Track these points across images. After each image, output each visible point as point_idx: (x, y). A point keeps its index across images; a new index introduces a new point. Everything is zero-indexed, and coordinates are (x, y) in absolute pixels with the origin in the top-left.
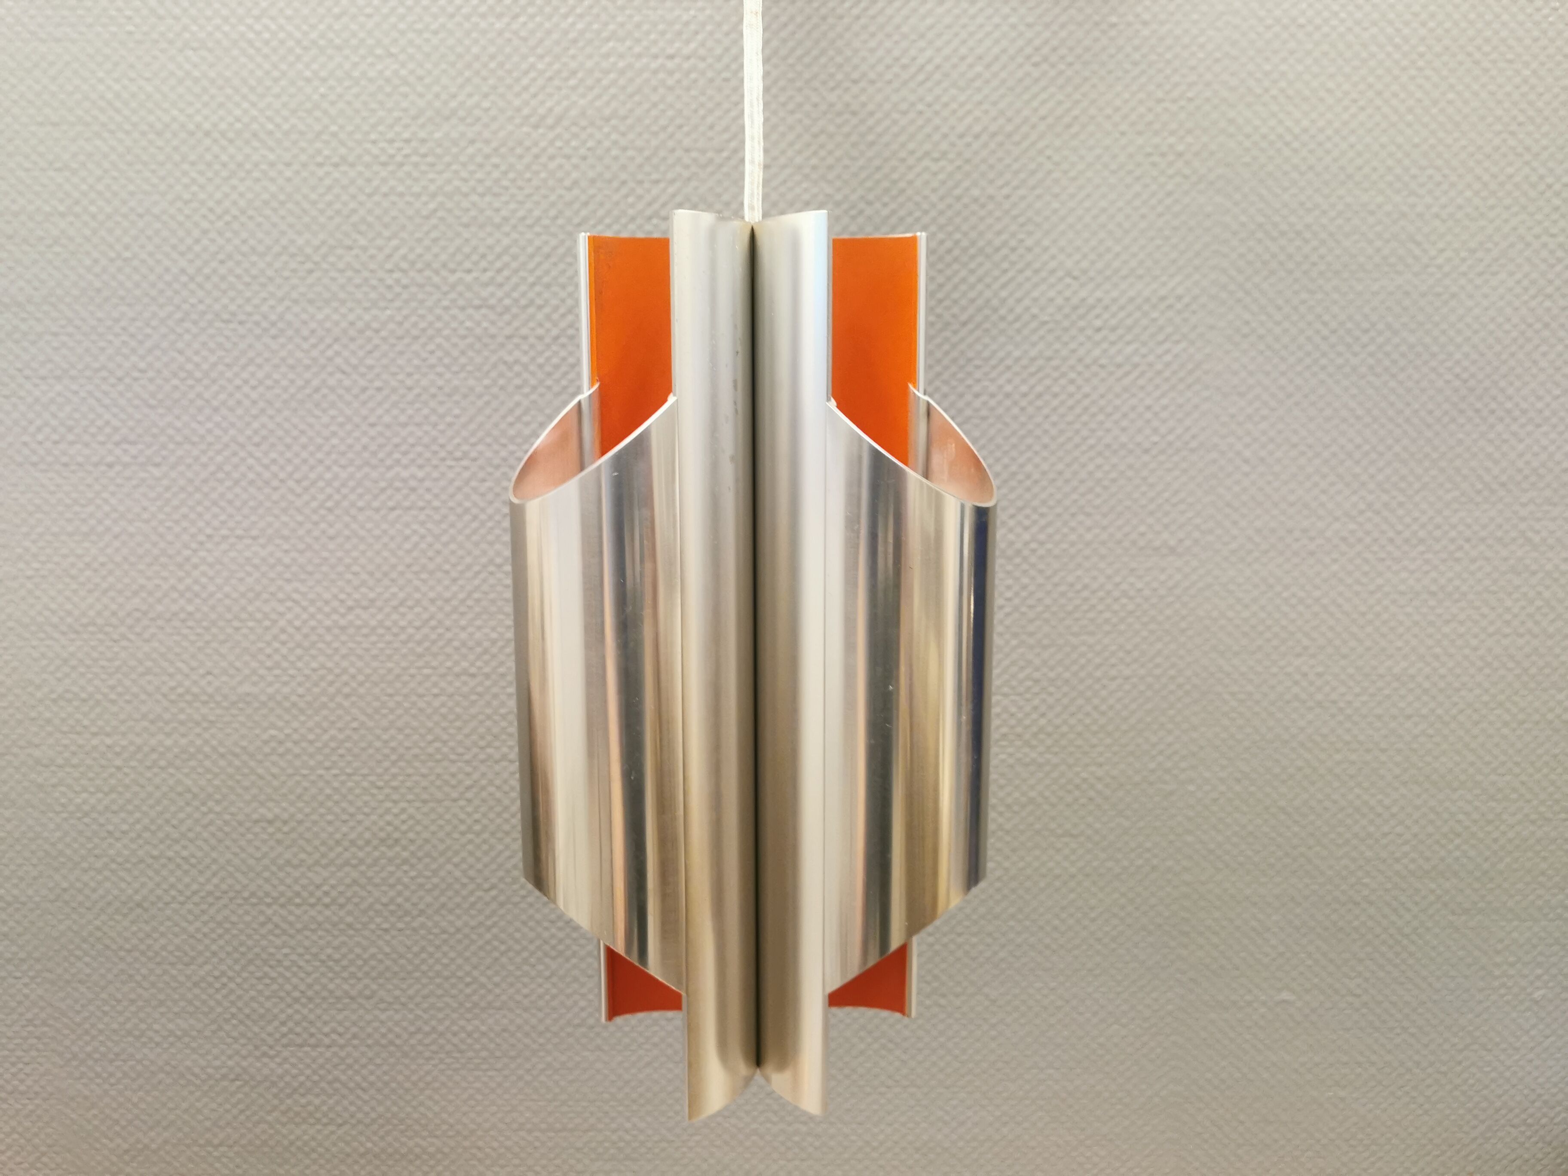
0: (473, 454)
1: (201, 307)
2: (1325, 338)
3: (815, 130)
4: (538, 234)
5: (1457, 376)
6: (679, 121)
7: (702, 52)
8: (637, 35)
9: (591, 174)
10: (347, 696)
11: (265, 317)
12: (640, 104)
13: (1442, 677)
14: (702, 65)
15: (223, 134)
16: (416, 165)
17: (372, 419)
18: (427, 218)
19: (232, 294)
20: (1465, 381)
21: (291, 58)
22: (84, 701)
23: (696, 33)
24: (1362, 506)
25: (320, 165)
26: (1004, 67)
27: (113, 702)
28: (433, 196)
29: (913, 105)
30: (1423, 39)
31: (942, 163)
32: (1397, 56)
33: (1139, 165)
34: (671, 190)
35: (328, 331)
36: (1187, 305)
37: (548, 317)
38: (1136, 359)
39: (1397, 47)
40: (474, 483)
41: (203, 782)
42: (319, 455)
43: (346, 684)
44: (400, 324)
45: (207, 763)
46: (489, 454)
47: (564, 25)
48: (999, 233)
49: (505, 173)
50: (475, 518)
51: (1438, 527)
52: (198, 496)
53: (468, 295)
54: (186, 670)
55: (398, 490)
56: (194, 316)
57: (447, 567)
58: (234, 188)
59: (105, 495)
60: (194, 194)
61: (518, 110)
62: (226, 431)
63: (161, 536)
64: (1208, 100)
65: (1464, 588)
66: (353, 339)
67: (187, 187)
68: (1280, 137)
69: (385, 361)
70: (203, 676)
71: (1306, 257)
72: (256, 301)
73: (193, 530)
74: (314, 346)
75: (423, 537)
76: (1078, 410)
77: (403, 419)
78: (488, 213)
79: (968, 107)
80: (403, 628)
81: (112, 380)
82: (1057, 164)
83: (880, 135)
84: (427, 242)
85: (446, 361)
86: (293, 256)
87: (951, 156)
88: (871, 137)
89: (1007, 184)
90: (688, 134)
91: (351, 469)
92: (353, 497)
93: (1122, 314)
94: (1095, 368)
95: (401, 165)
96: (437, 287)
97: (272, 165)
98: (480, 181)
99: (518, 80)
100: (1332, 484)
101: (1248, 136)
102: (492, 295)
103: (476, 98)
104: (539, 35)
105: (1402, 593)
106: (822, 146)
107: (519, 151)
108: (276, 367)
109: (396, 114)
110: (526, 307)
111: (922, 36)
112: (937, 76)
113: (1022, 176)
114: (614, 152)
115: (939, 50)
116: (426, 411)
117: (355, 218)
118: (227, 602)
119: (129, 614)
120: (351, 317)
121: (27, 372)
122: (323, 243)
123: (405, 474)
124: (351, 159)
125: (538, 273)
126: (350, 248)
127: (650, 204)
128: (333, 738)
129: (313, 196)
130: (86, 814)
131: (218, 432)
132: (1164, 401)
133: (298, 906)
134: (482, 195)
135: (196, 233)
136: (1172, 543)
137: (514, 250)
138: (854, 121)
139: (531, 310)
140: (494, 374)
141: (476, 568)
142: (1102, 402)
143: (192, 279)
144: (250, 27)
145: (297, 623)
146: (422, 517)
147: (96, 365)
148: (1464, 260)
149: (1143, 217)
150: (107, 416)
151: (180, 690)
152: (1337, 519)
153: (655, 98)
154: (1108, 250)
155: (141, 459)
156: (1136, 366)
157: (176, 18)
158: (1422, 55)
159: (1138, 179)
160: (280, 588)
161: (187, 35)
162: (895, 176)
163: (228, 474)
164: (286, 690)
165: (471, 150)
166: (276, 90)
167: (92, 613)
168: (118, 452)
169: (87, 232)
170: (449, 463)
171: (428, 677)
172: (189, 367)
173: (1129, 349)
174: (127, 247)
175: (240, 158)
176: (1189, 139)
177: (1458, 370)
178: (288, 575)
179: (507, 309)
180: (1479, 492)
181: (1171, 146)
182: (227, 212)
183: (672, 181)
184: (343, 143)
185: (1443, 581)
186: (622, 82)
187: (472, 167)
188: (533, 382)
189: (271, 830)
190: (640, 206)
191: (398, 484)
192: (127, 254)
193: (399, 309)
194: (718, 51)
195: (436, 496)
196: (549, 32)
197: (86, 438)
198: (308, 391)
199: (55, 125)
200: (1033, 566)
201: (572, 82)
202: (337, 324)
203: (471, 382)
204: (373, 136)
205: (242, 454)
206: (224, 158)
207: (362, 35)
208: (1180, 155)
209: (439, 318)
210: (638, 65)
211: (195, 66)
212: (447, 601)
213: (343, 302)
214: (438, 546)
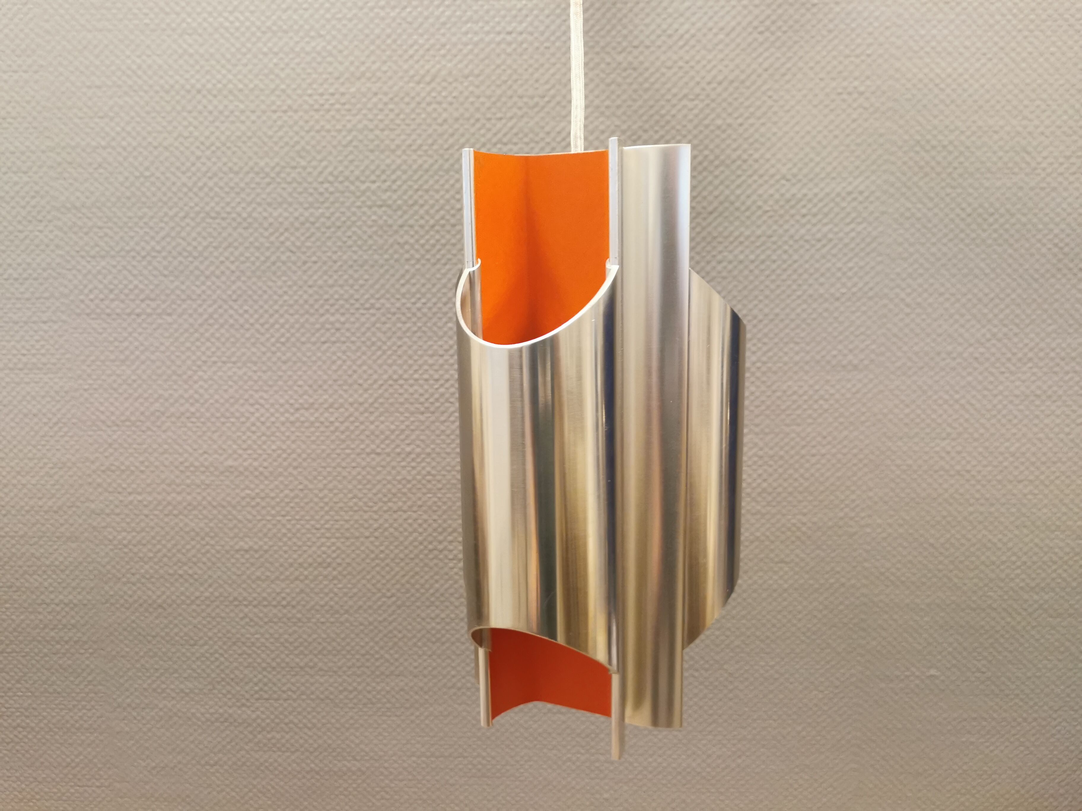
0: (378, 305)
1: (197, 209)
2: (963, 220)
3: (608, 81)
4: (420, 156)
5: (1056, 245)
6: (515, 77)
7: (530, 29)
8: (486, 18)
9: (456, 115)
10: (295, 468)
11: (239, 215)
12: (488, 66)
13: (1045, 454)
14: (530, 38)
15: (209, 91)
16: (338, 110)
17: (310, 283)
18: (345, 146)
19: (217, 199)
20: (1061, 249)
21: (254, 39)
22: (123, 471)
23: (527, 16)
24: (988, 336)
25: (275, 112)
26: (738, 35)
27: (142, 472)
28: (350, 131)
29: (675, 62)
30: (1033, 10)
31: (696, 102)
32: (1014, 22)
33: (833, 101)
34: (510, 124)
35: (281, 223)
36: (867, 198)
37: (427, 212)
38: (830, 236)
39: (1015, 16)
40: (378, 325)
41: (202, 525)
42: (276, 307)
43: (295, 460)
44: (328, 218)
45: (205, 512)
46: (388, 305)
47: (437, 13)
48: (735, 150)
49: (398, 115)
50: (379, 348)
51: (1042, 350)
52: (197, 335)
53: (374, 198)
54: (191, 450)
55: (328, 330)
56: (192, 215)
57: (361, 381)
58: (217, 128)
59: (135, 335)
60: (191, 133)
61: (406, 71)
62: (214, 292)
63: (173, 362)
64: (881, 56)
65: (1060, 392)
66: (297, 229)
67: (186, 127)
68: (931, 80)
69: (318, 243)
70: (201, 455)
71: (950, 163)
72: (233, 204)
73: (194, 358)
74: (272, 234)
75: (344, 361)
76: (789, 272)
77: (331, 282)
78: (387, 142)
79: (714, 63)
80: (332, 423)
81: (139, 258)
82: (776, 101)
83: (653, 84)
84: (346, 163)
85: (359, 243)
86: (257, 173)
87: (702, 97)
88: (646, 85)
89: (741, 115)
90: (522, 85)
91: (297, 316)
92: (298, 335)
93: (821, 205)
94: (801, 242)
95: (329, 111)
96: (353, 193)
97: (242, 112)
98: (381, 121)
99: (406, 51)
100: (968, 321)
101: (909, 80)
102: (390, 197)
103: (378, 64)
104: (420, 20)
105: (1017, 396)
106: (613, 92)
107: (407, 99)
108: (247, 248)
109: (324, 76)
110: (412, 205)
111: (682, 15)
112: (692, 42)
113: (752, 110)
114: (471, 99)
115: (693, 24)
116: (346, 277)
117: (298, 148)
118: (217, 405)
119: (152, 414)
120: (296, 214)
121: (83, 253)
122: (278, 164)
123: (332, 319)
124: (295, 107)
125: (420, 182)
126: (294, 168)
127: (495, 134)
128: (286, 496)
129: (270, 133)
130: (125, 546)
131: (209, 292)
132: (850, 265)
133: (265, 606)
134: (382, 130)
135: (193, 159)
136: (855, 362)
137: (404, 167)
138: (635, 75)
139: (416, 208)
140: (391, 251)
141: (380, 382)
142: (807, 266)
143: (190, 190)
144: (226, 19)
145: (263, 419)
146: (344, 348)
147: (127, 248)
148: (1061, 164)
149: (836, 137)
150: (136, 282)
151: (187, 464)
152: (971, 345)
153: (498, 62)
154: (811, 160)
155: (159, 311)
156: (831, 240)
157: (178, 14)
158: (1032, 21)
159: (832, 110)
160: (251, 396)
161: (184, 25)
162: (663, 112)
163: (216, 320)
164: (256, 464)
165: (375, 100)
166: (245, 61)
167: (128, 413)
168: (143, 306)
169: (121, 159)
170: (362, 311)
171: (348, 455)
172: (189, 248)
173: (825, 229)
174: (147, 169)
175: (221, 107)
176: (868, 83)
177: (1056, 241)
178: (256, 388)
179: (400, 207)
180: (1070, 326)
181: (855, 88)
182: (213, 144)
183: (511, 118)
184: (289, 96)
185: (1045, 387)
186: (476, 51)
187: (375, 111)
188: (417, 256)
189: (247, 556)
190: (489, 135)
191: (328, 326)
192: (147, 174)
193: (328, 208)
194: (542, 28)
195: (353, 334)
196: (427, 18)
197: (122, 297)
198: (268, 264)
199: (99, 87)
200: (758, 378)
201: (443, 52)
202: (286, 218)
203: (376, 257)
204: (310, 92)
205: (226, 307)
206: (210, 108)
207: (301, 22)
208: (861, 94)
209: (354, 214)
210: (487, 39)
211: (190, 45)
212: (361, 404)
213: (290, 204)
214: (355, 367)
